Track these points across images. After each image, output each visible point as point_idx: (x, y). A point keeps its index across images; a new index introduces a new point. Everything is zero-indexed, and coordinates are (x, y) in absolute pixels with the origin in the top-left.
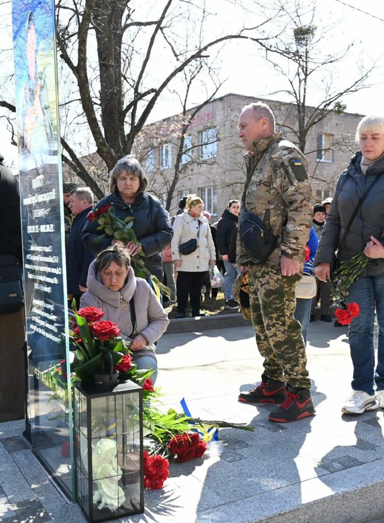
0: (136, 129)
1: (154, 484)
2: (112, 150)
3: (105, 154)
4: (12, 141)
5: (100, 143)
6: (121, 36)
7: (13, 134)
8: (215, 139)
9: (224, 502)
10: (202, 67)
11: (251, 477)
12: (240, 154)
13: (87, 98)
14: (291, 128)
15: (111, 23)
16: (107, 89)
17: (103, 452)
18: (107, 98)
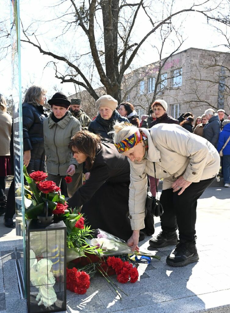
0: (125, 68)
1: (79, 291)
2: (109, 80)
3: (105, 82)
4: (56, 76)
5: (102, 75)
6: (118, 13)
7: (56, 71)
8: (179, 74)
9: (122, 308)
10: (171, 31)
11: (148, 291)
12: (194, 83)
13: (94, 49)
14: (227, 68)
15: (110, 4)
16: (108, 43)
17: (41, 268)
18: (108, 49)
